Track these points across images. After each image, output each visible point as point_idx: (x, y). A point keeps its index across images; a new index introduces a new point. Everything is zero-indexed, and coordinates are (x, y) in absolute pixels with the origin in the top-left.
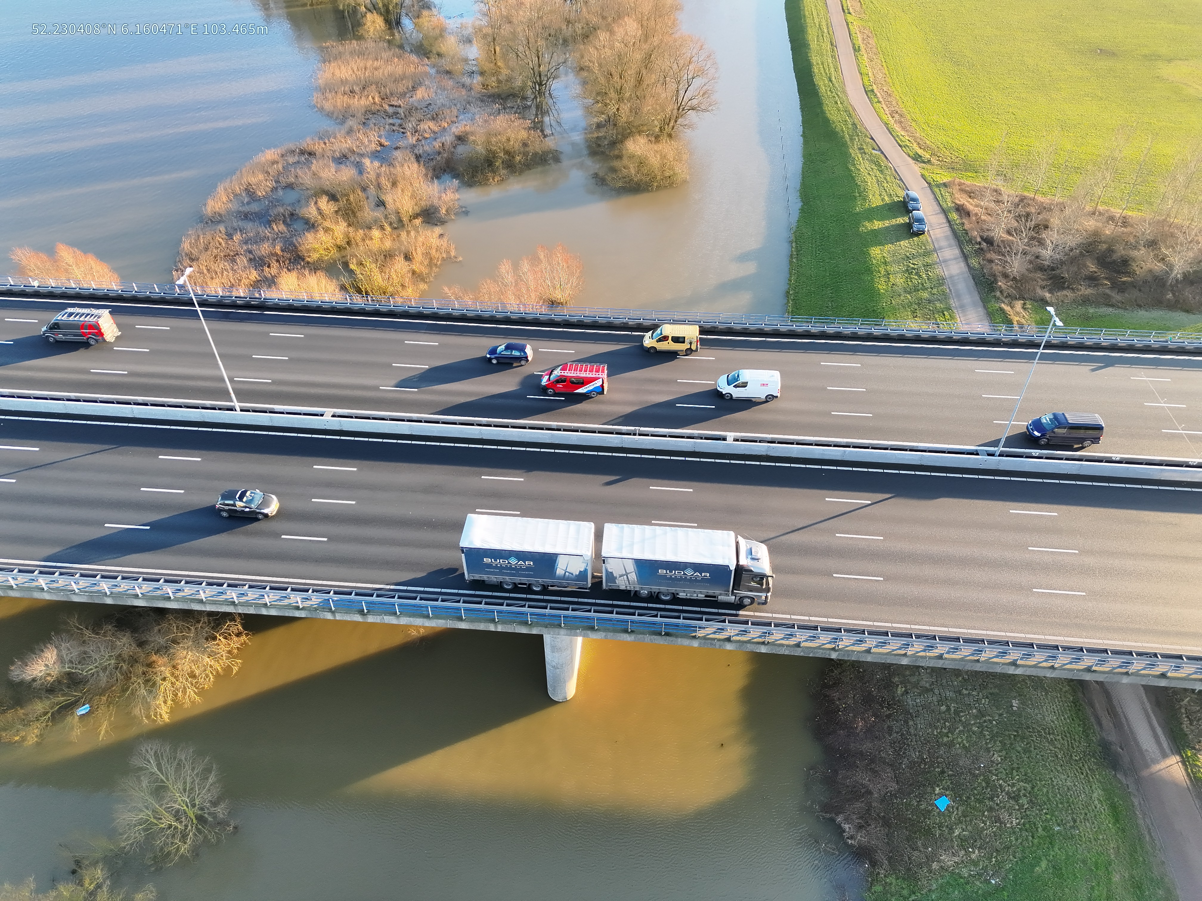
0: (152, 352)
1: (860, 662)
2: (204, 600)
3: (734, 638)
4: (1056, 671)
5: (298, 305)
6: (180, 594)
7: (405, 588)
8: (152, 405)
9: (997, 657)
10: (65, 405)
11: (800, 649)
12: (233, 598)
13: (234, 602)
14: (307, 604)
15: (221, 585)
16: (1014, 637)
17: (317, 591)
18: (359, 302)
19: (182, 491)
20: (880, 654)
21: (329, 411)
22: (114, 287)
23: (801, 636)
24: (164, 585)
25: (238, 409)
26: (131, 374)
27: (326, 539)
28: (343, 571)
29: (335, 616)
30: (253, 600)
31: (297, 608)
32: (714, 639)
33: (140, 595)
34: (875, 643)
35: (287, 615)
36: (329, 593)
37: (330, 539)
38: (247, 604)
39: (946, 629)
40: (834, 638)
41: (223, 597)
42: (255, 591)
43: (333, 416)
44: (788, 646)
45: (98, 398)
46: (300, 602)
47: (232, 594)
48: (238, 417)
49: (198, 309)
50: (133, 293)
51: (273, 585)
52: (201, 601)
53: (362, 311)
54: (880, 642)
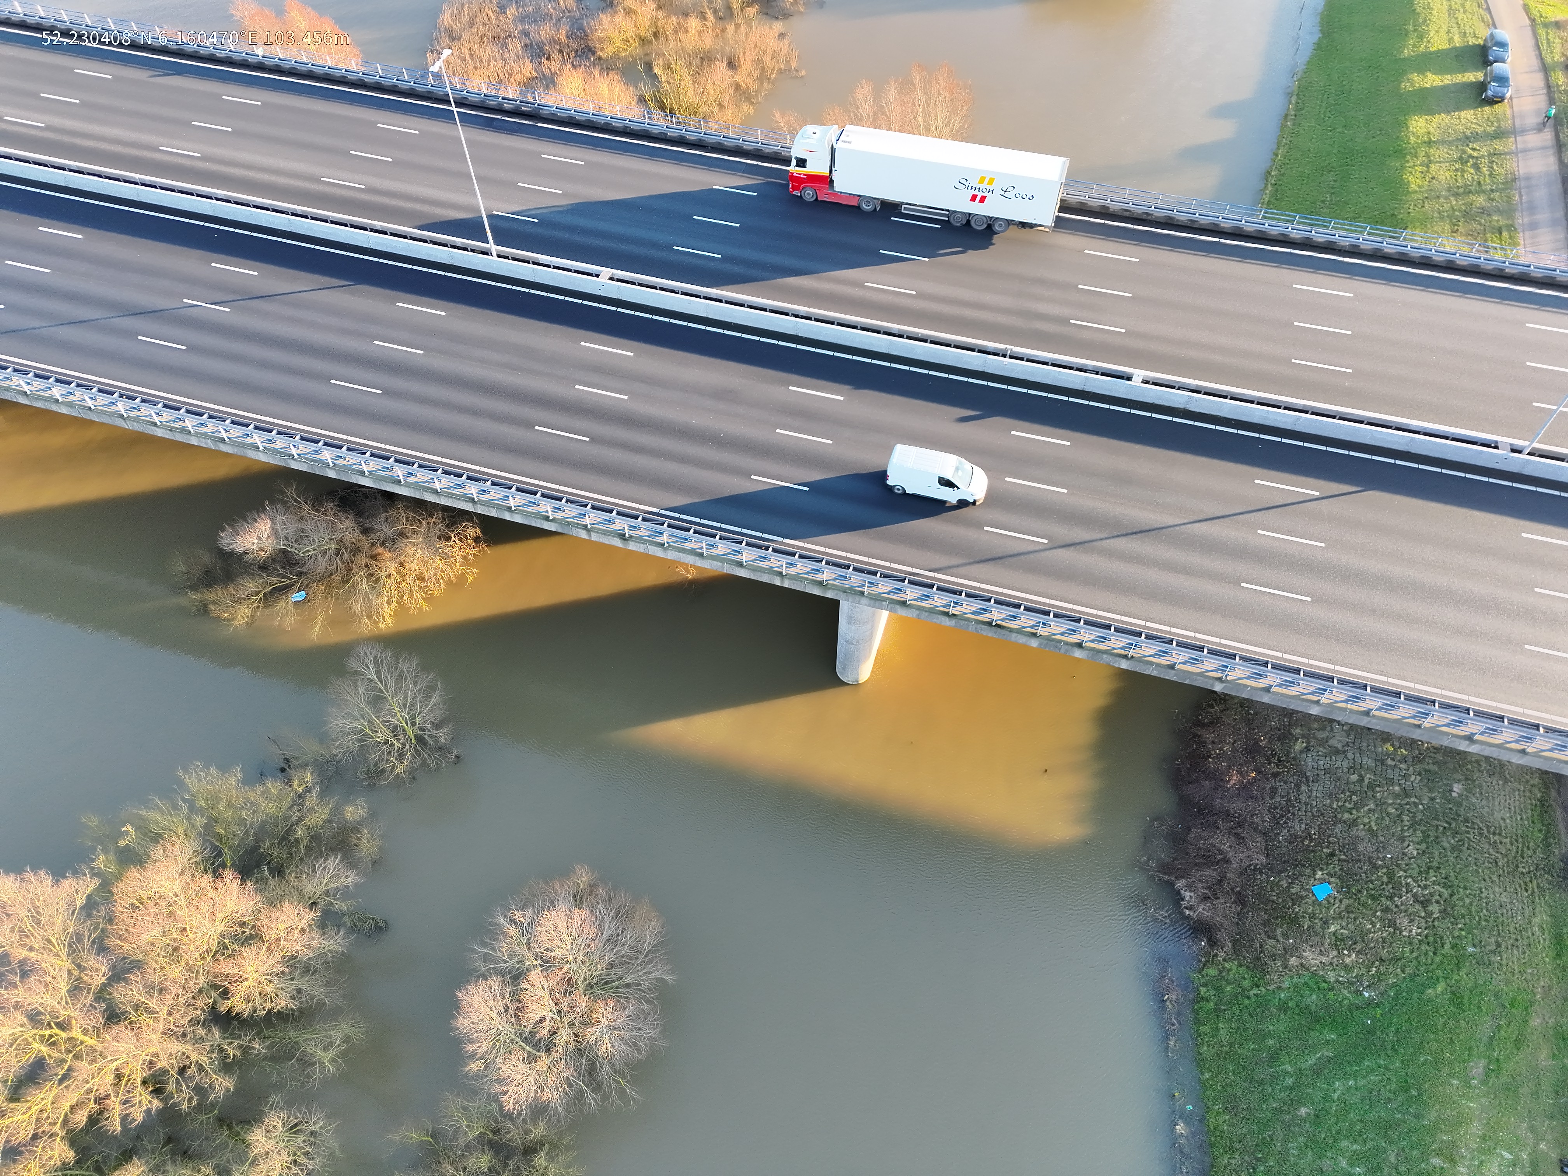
0: (396, 163)
1: (1252, 701)
2: (439, 490)
3: (1088, 644)
4: (1527, 757)
5: (580, 118)
6: (412, 479)
7: (677, 515)
8: (392, 234)
9: (1448, 725)
10: (290, 220)
11: (1173, 672)
12: (472, 494)
13: (473, 499)
14: (559, 515)
15: (460, 476)
16: (1480, 705)
17: (572, 502)
18: (660, 122)
19: (421, 352)
20: (1282, 695)
21: (606, 272)
22: (355, 67)
23: (1178, 657)
24: (394, 466)
25: (494, 254)
26: (369, 190)
27: (587, 439)
28: (604, 482)
29: (590, 536)
30: (495, 500)
31: (547, 518)
32: (1060, 641)
33: (366, 472)
34: (1278, 681)
35: (534, 524)
36: (586, 506)
37: (593, 440)
38: (489, 504)
39: (1384, 679)
40: (1223, 666)
41: (460, 492)
42: (499, 490)
43: (611, 279)
44: (1158, 665)
45: (328, 217)
46: (550, 512)
47: (472, 489)
48: (492, 264)
49: (455, 109)
50: (377, 77)
51: (520, 485)
52: (435, 492)
53: (663, 137)
54: (1286, 681)
